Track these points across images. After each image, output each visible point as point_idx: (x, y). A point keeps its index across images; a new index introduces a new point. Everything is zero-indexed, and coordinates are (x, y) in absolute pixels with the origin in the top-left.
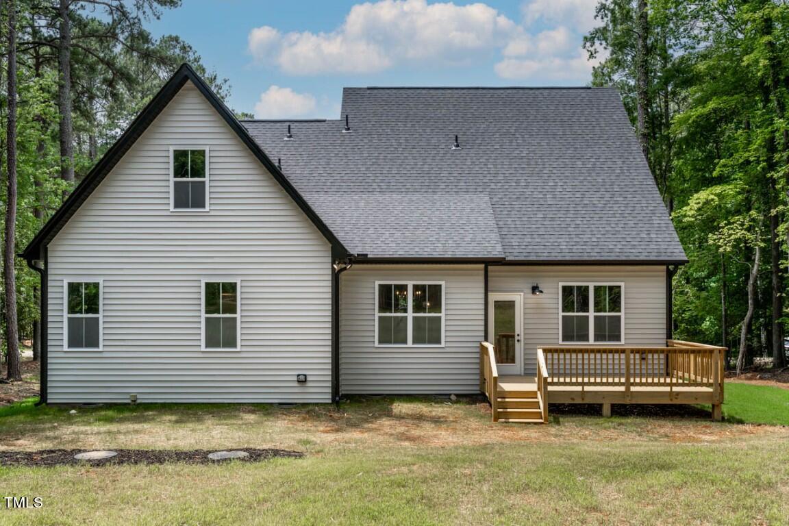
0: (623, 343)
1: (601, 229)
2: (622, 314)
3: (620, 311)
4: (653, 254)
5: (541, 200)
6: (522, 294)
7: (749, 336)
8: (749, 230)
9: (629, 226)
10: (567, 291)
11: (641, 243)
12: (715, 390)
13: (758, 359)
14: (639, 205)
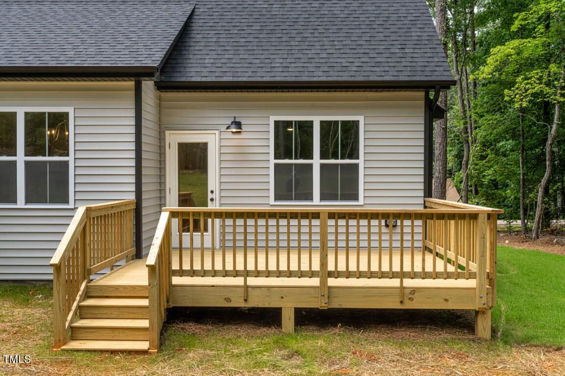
0: (362, 203)
1: (336, 43)
2: (361, 162)
3: (358, 158)
4: (405, 73)
5: (263, 10)
6: (217, 132)
7: (546, 199)
8: (548, 84)
9: (377, 39)
10: (281, 127)
11: (389, 60)
12: (480, 284)
13: (555, 221)
14: (395, 15)
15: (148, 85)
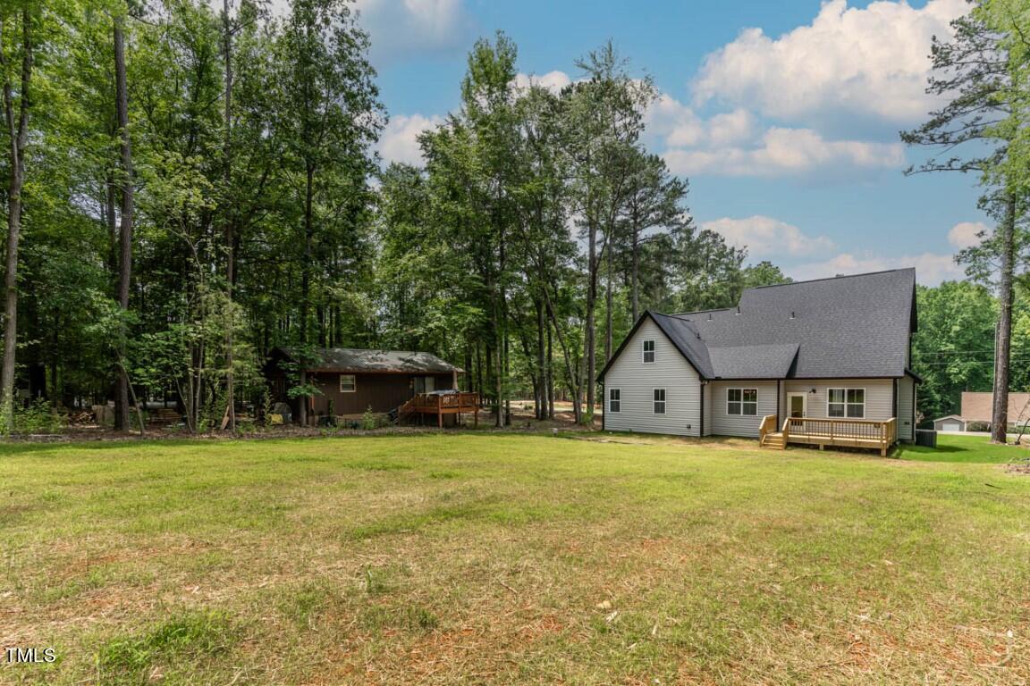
0: (864, 419)
2: (864, 404)
6: (806, 393)
15: (782, 383)
